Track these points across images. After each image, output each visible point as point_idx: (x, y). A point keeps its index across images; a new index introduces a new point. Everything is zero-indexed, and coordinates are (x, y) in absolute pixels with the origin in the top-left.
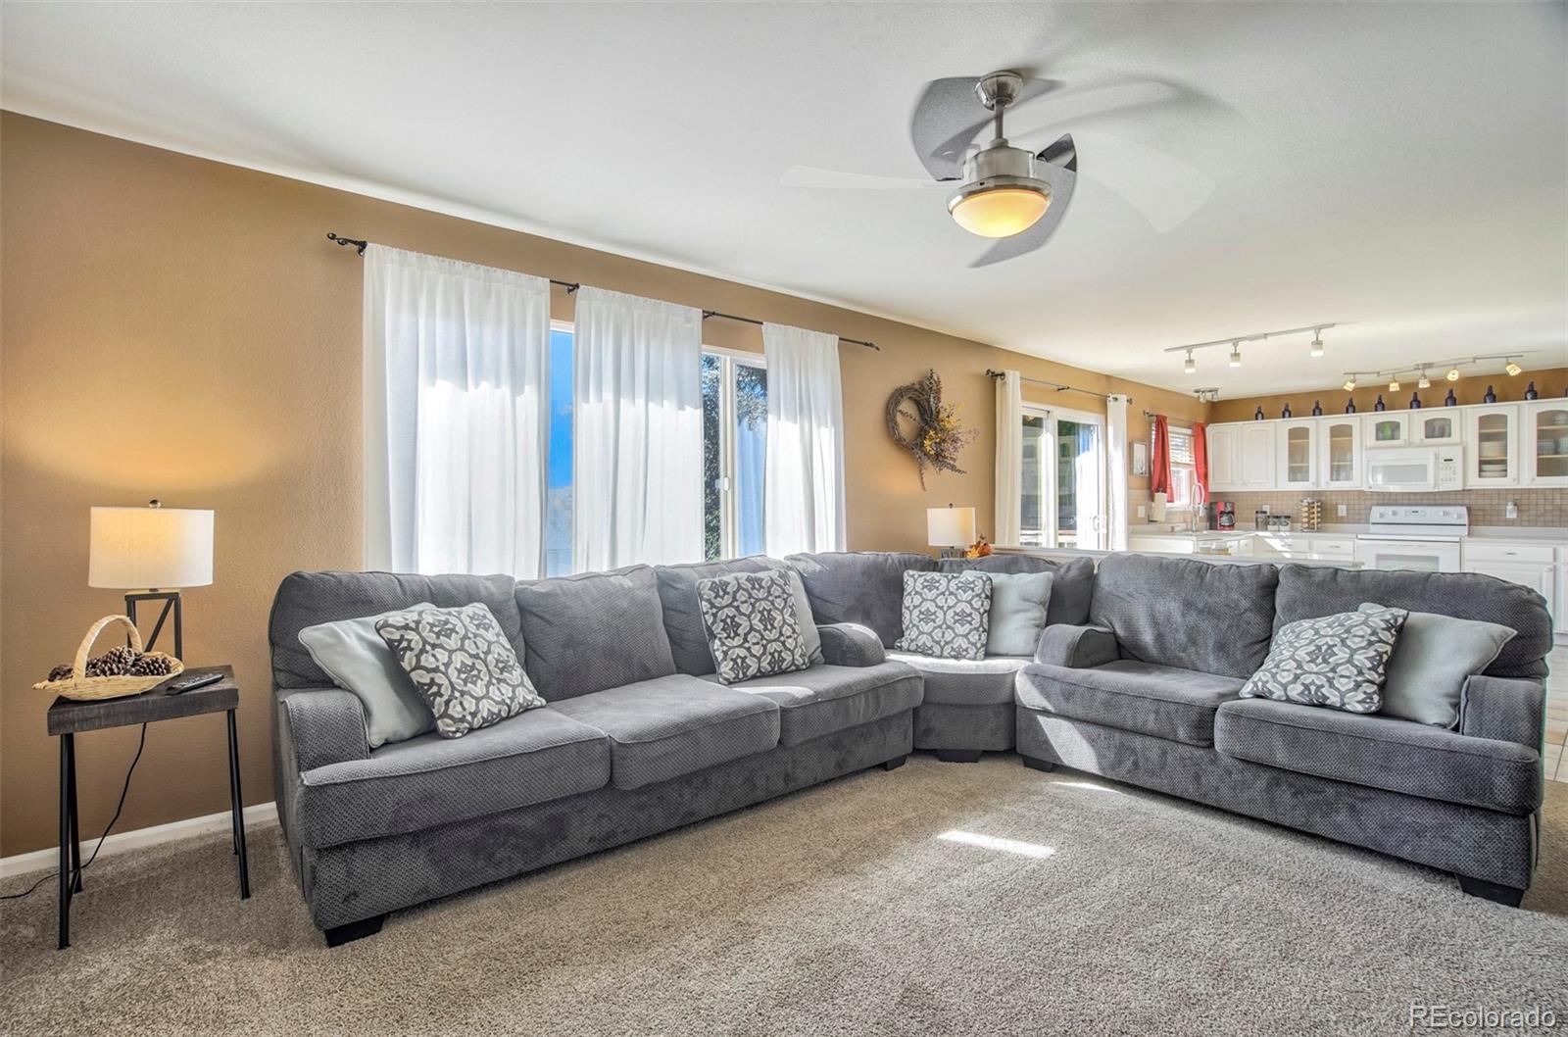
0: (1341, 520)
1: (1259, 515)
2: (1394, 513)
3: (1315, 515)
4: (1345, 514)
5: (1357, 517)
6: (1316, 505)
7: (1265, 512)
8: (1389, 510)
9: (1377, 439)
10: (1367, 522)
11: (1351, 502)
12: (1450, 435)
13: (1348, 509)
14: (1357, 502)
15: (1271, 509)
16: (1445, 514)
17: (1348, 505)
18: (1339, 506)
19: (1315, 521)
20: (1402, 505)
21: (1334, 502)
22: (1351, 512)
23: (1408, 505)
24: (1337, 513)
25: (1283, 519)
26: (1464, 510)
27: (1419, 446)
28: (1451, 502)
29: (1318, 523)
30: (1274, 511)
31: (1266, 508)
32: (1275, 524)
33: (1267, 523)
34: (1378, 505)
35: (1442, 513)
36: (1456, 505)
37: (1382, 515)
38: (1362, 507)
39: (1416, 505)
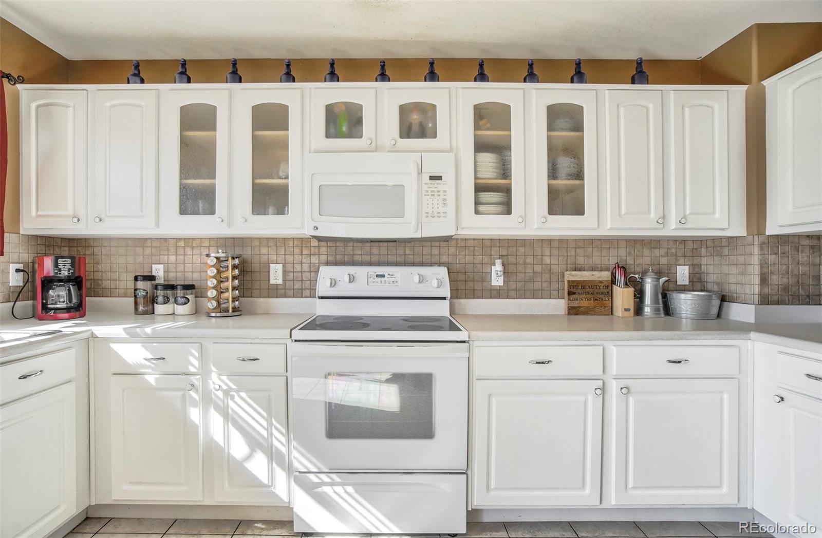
0: (275, 292)
1: (141, 284)
2: (352, 279)
3: (229, 284)
4: (280, 281)
5: (297, 286)
6: (230, 263)
7: (151, 278)
8: (341, 273)
9: (328, 136)
10: (312, 296)
11: (290, 259)
12: (435, 136)
13: (285, 272)
14: (298, 258)
15: (166, 272)
16: (422, 279)
17: (285, 264)
18: (271, 265)
19: (229, 295)
20: (362, 264)
21: (264, 258)
22: (291, 276)
23: (370, 264)
24: (269, 280)
25: (180, 293)
26: (443, 272)
27: (389, 151)
28: (426, 259)
29: (234, 300)
30: (172, 275)
31: (158, 271)
32: (166, 301)
33: (153, 300)
34: (328, 263)
35: (417, 279)
36: (431, 264)
37: (333, 283)
38: (306, 267)
39: (379, 264)
